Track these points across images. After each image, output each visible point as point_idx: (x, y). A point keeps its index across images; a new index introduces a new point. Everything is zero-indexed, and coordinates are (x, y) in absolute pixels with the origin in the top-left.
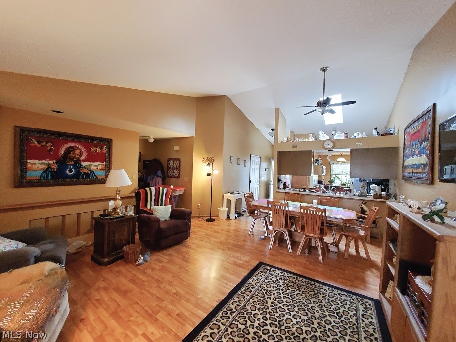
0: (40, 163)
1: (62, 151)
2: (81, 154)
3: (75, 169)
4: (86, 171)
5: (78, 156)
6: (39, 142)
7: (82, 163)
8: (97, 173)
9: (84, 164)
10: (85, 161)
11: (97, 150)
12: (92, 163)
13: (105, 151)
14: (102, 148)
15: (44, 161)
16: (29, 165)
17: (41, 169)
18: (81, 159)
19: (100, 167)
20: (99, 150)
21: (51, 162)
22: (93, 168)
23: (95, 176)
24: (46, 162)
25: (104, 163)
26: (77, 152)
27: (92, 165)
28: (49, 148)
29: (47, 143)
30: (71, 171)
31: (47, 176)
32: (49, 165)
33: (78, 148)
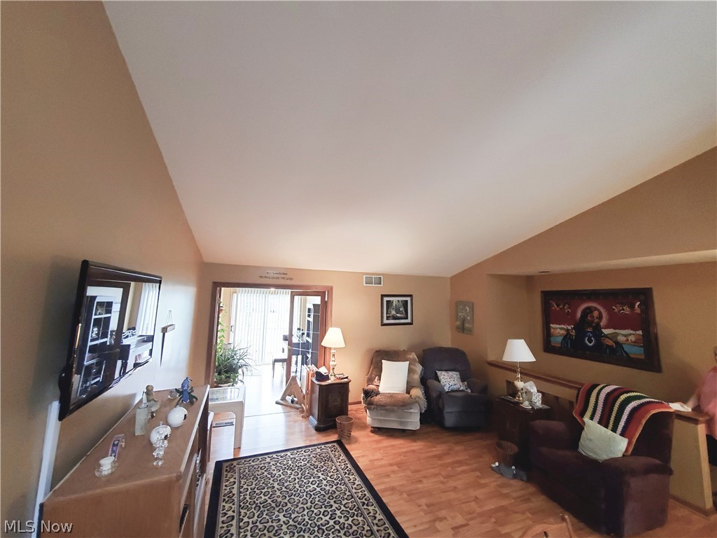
0: (561, 329)
1: (579, 314)
2: (600, 317)
3: (595, 338)
4: (610, 343)
5: (597, 320)
6: (558, 306)
7: (603, 330)
8: (626, 348)
9: (606, 331)
10: (606, 327)
11: (623, 310)
12: (617, 331)
13: (638, 311)
14: (632, 307)
15: (562, 326)
16: (552, 330)
17: (561, 336)
18: (602, 324)
19: (632, 338)
20: (627, 310)
21: (570, 328)
22: (621, 339)
23: (625, 352)
24: (565, 327)
25: (640, 332)
26: (596, 314)
27: (617, 334)
28: (566, 311)
29: (564, 306)
30: (590, 341)
31: (567, 344)
32: (568, 330)
33: (596, 309)
